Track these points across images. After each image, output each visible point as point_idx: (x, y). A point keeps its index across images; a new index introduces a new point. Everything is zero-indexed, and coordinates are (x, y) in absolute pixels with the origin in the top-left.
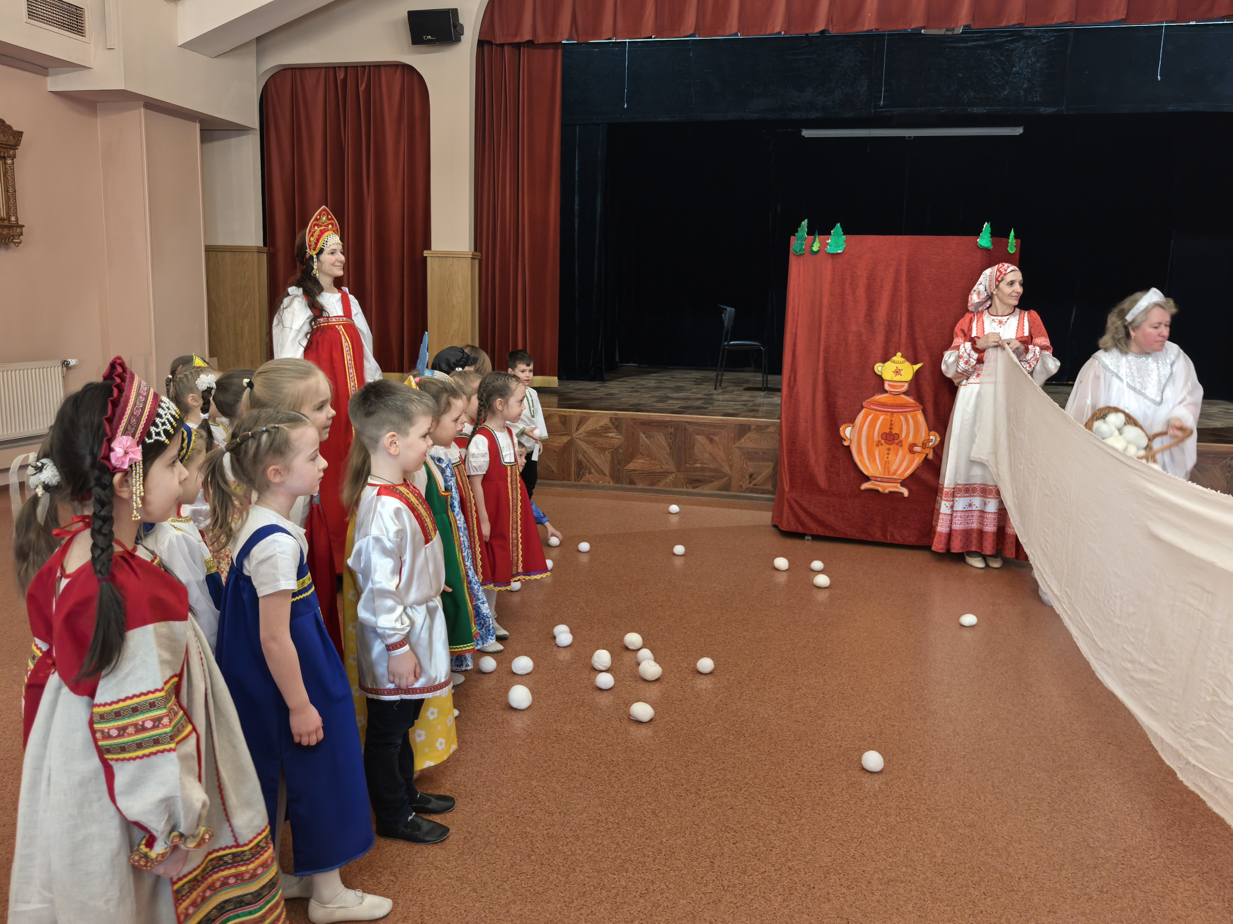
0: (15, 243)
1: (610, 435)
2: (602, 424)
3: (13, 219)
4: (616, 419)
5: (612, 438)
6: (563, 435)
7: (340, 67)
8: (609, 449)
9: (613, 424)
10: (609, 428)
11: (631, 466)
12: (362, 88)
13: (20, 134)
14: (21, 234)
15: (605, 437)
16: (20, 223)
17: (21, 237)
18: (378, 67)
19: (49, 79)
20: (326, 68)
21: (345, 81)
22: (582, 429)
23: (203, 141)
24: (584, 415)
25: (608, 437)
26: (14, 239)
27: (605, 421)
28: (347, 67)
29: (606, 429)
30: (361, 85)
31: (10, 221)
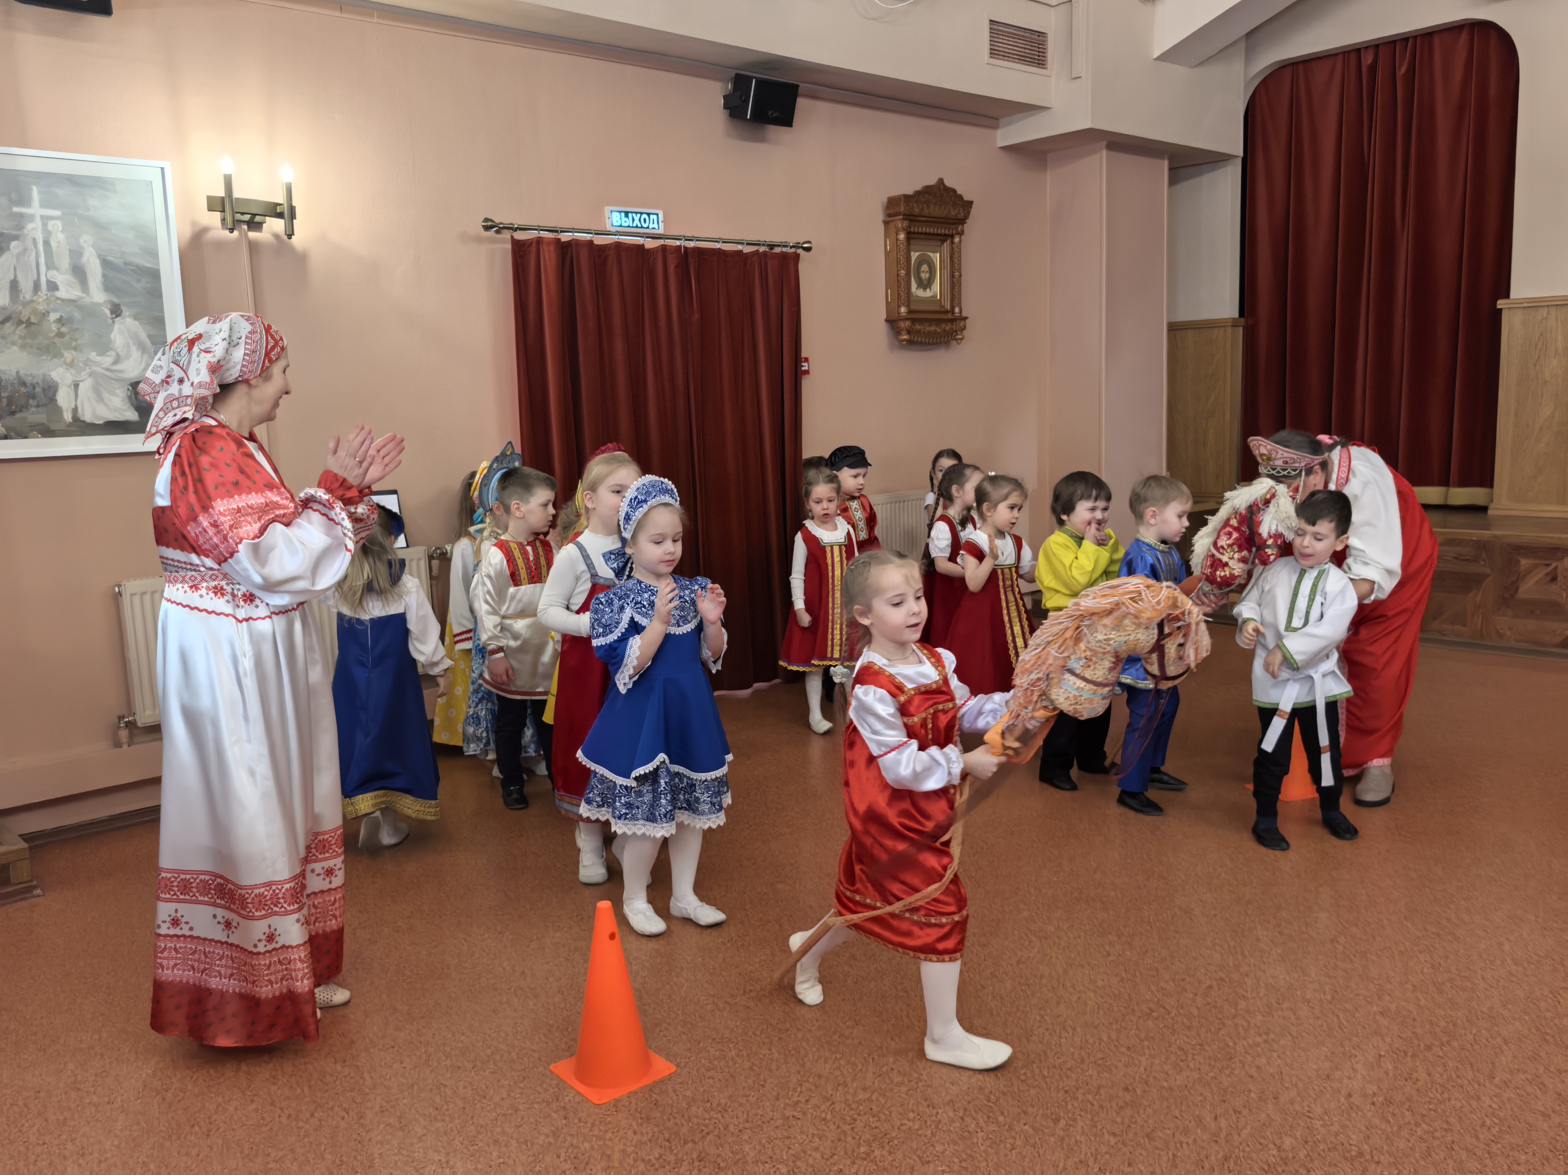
0: (957, 340)
3: (957, 310)
7: (1367, 47)
12: (1402, 71)
13: (970, 203)
14: (965, 328)
16: (964, 314)
17: (965, 332)
18: (1427, 36)
19: (999, 133)
20: (1344, 52)
21: (1373, 67)
23: (1173, 181)
26: (957, 334)
28: (1376, 46)
30: (1400, 66)
31: (953, 313)
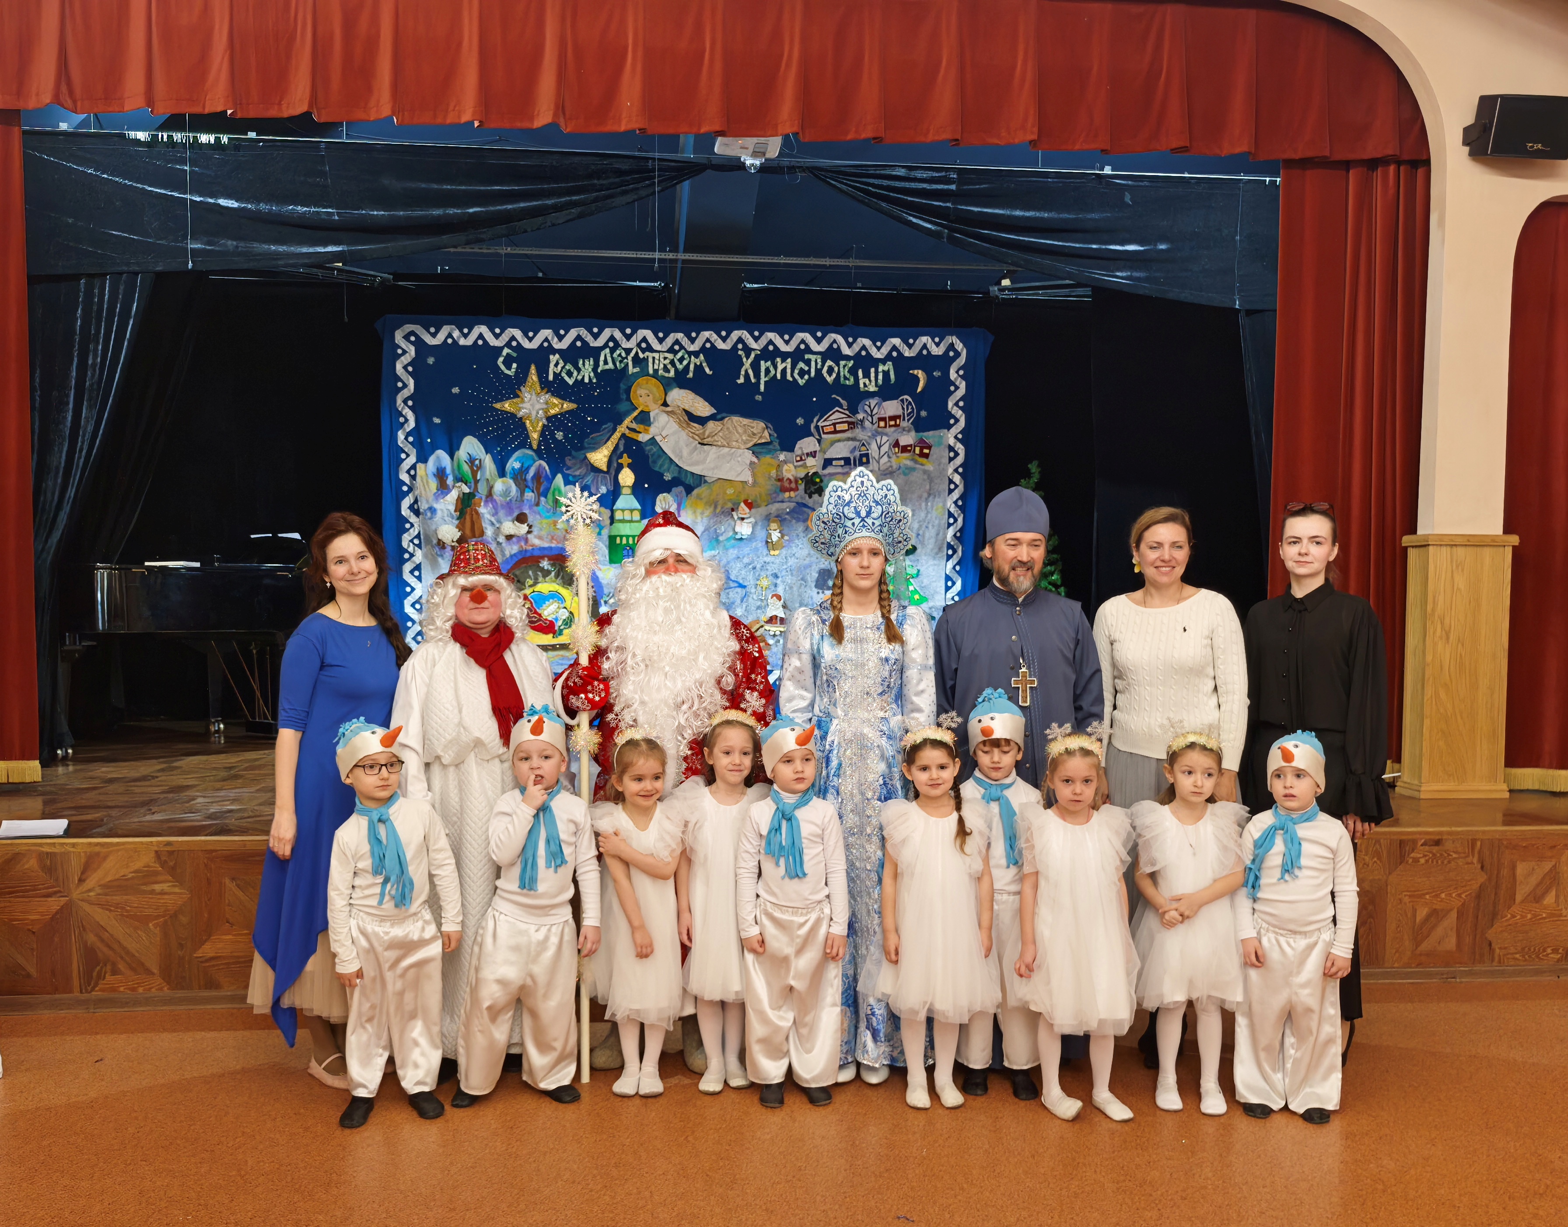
1: (157, 887)
2: (138, 865)
4: (171, 853)
5: (163, 893)
6: (49, 896)
8: (158, 917)
9: (163, 864)
10: (156, 873)
11: (207, 950)
15: (145, 892)
22: (92, 881)
24: (97, 849)
25: (153, 892)
27: (147, 860)
29: (147, 876)
